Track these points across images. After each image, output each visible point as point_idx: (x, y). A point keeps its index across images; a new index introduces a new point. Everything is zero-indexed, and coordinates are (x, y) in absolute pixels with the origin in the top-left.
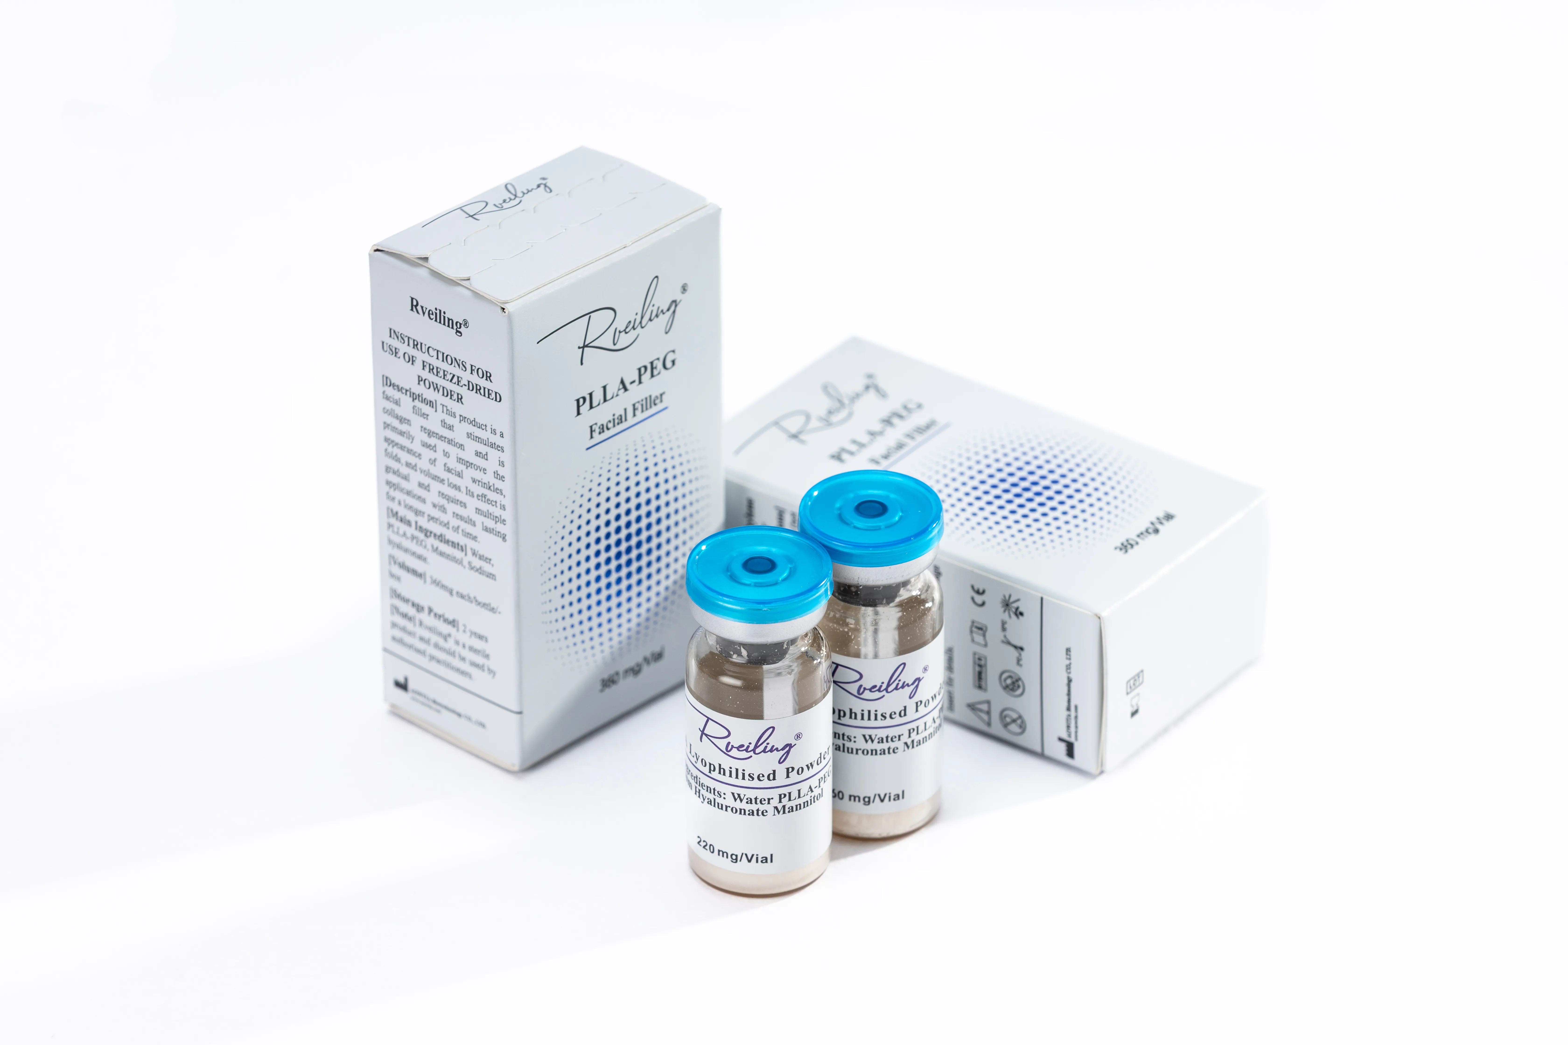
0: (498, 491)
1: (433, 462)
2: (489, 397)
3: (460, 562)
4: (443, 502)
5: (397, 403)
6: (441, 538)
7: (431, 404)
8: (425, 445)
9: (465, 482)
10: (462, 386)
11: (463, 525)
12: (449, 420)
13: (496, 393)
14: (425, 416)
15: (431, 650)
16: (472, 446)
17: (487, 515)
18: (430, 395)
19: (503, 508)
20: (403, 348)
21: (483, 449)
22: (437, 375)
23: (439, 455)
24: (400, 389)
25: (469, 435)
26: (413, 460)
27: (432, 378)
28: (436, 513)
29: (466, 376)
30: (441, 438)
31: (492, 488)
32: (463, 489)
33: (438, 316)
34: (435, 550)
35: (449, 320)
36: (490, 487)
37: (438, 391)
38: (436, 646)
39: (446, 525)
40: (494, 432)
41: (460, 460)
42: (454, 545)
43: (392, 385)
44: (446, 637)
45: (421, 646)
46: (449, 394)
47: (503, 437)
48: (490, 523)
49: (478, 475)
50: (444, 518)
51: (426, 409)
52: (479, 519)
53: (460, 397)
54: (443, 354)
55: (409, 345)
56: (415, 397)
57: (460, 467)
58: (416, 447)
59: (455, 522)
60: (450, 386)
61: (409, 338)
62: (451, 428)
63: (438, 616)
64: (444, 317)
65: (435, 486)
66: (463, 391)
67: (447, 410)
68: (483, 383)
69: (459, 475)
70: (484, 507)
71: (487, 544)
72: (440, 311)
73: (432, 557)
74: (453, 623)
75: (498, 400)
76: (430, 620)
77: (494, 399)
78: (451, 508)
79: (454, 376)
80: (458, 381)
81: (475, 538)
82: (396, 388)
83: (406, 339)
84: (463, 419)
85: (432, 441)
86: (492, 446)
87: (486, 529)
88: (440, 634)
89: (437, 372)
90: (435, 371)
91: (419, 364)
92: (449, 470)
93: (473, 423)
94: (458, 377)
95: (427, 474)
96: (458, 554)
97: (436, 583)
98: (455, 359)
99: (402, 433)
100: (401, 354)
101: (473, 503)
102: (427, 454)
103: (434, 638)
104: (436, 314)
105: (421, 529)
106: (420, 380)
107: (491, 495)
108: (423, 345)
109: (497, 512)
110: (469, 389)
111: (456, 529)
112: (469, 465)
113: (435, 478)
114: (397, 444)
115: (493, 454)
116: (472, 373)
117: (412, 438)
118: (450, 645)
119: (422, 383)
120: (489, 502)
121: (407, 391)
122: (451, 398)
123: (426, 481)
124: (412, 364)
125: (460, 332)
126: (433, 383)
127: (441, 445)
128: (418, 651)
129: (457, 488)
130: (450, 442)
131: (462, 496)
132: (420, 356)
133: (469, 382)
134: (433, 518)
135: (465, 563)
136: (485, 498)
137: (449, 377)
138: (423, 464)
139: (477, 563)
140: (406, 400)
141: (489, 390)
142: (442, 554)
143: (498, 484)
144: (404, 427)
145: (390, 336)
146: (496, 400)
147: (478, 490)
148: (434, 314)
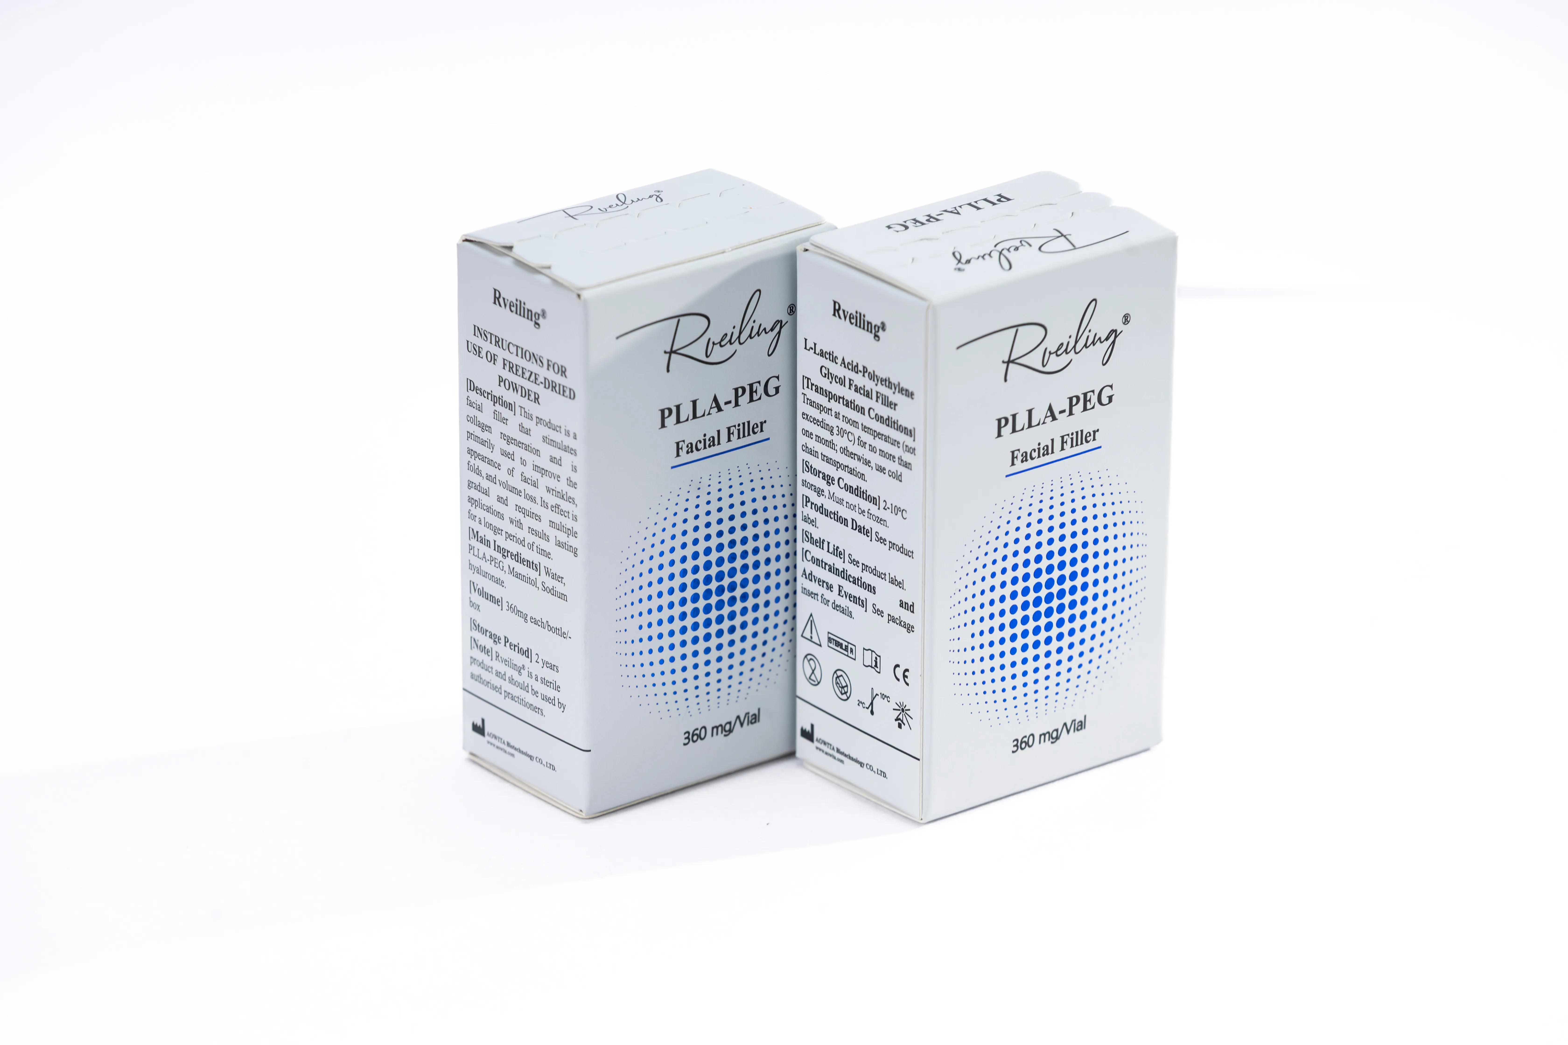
0: (571, 500)
1: (511, 472)
2: (563, 395)
3: (533, 583)
4: (520, 516)
5: (480, 409)
6: (517, 557)
7: (510, 406)
8: (504, 454)
9: (539, 493)
10: (539, 385)
11: (538, 541)
12: (528, 424)
13: (570, 389)
14: (504, 421)
15: (507, 686)
16: (547, 451)
17: (560, 527)
18: (510, 396)
19: (575, 518)
20: (487, 346)
21: (557, 453)
22: (516, 374)
23: (517, 464)
24: (482, 393)
25: (545, 439)
26: (492, 471)
27: (511, 377)
28: (513, 530)
29: (543, 373)
30: (519, 444)
31: (565, 497)
32: (538, 500)
33: (519, 309)
34: (512, 571)
35: (528, 310)
36: (563, 496)
37: (517, 391)
38: (512, 681)
39: (522, 542)
40: (567, 433)
41: (536, 468)
42: (530, 564)
43: (476, 389)
44: (520, 670)
45: (497, 682)
46: (526, 394)
47: (576, 439)
48: (562, 537)
49: (552, 483)
50: (521, 534)
51: (505, 413)
52: (552, 533)
53: (537, 396)
54: (522, 349)
55: (491, 343)
56: (496, 400)
57: (536, 476)
58: (496, 457)
59: (530, 538)
60: (528, 385)
61: (491, 334)
62: (527, 432)
63: (514, 647)
64: (524, 308)
65: (513, 499)
66: (540, 389)
67: (525, 412)
68: (558, 379)
69: (535, 485)
70: (558, 518)
71: (560, 561)
72: (520, 302)
73: (508, 578)
74: (526, 653)
75: (572, 397)
76: (506, 652)
77: (569, 396)
78: (528, 522)
79: (532, 373)
80: (536, 379)
81: (548, 555)
82: (478, 392)
83: (489, 336)
84: (539, 420)
85: (511, 448)
86: (566, 449)
87: (559, 544)
88: (514, 667)
89: (517, 370)
90: (514, 369)
91: (500, 362)
92: (525, 480)
93: (549, 425)
94: (535, 374)
95: (505, 485)
96: (532, 574)
97: (512, 608)
98: (533, 354)
99: (483, 443)
100: (483, 354)
101: (547, 515)
102: (506, 463)
103: (510, 672)
104: (517, 305)
105: (499, 549)
106: (501, 380)
107: (565, 505)
108: (504, 342)
109: (569, 523)
110: (545, 387)
111: (531, 546)
112: (544, 472)
113: (513, 490)
114: (479, 455)
115: (567, 458)
116: (548, 369)
117: (491, 447)
118: (524, 678)
119: (502, 384)
120: (562, 513)
121: (488, 394)
122: (529, 399)
123: (505, 493)
124: (494, 364)
125: (538, 324)
126: (512, 383)
127: (519, 452)
128: (494, 688)
129: (532, 499)
130: (527, 448)
131: (537, 509)
132: (501, 354)
133: (545, 379)
134: (510, 535)
135: (539, 585)
136: (558, 508)
137: (527, 375)
138: (502, 475)
139: (550, 583)
140: (487, 404)
141: (563, 387)
142: (518, 576)
143: (571, 492)
144: (485, 436)
145: (475, 335)
146: (570, 398)
147: (552, 500)
148: (515, 305)
